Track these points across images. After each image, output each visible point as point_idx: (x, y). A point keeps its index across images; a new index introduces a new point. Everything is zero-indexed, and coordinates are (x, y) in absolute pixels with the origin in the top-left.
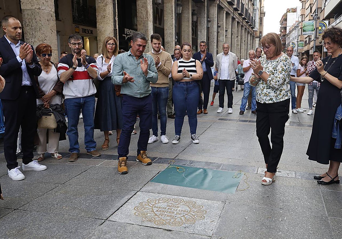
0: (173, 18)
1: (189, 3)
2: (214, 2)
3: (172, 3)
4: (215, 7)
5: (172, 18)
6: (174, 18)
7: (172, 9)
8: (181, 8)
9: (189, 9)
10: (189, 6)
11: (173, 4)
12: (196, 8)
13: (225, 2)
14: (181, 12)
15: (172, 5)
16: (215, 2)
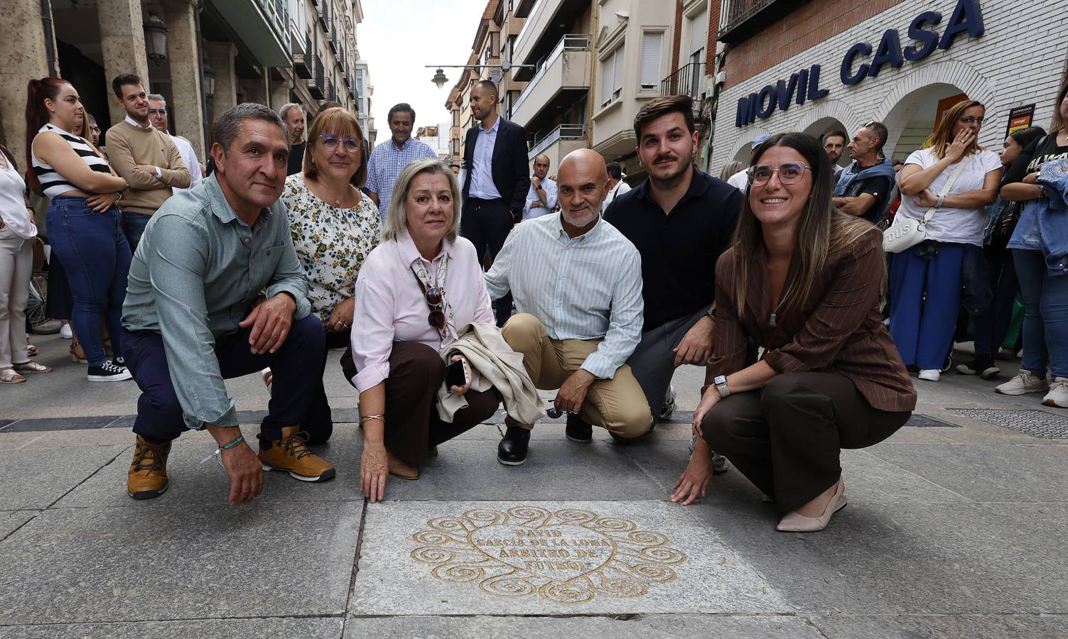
0: (196, 103)
1: (229, 72)
2: (282, 83)
3: (192, 62)
4: (284, 97)
5: (194, 101)
6: (199, 102)
7: (194, 79)
8: (213, 80)
9: (231, 87)
10: (230, 80)
11: (196, 65)
12: (243, 91)
13: (304, 89)
14: (212, 93)
15: (192, 66)
16: (285, 83)
